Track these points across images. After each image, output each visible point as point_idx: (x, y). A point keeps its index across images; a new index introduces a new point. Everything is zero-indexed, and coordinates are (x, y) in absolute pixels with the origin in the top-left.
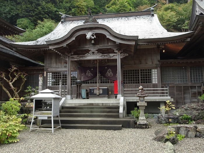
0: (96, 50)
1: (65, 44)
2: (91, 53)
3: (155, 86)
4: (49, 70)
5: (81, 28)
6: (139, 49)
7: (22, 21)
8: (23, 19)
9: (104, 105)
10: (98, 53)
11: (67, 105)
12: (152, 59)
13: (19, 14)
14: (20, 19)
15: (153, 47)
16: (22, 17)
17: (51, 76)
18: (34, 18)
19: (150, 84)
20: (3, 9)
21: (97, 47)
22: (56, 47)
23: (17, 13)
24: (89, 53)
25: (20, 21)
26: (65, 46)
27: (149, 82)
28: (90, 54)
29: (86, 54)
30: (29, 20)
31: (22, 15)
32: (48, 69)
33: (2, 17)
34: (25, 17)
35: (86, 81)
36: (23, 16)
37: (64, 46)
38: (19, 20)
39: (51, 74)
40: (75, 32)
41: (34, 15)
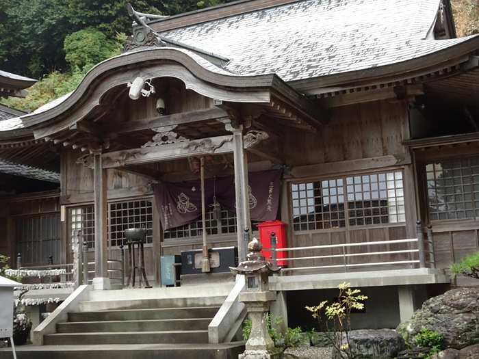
0: (174, 131)
1: (75, 122)
2: (157, 141)
3: (397, 232)
4: (73, 200)
5: (112, 67)
6: (339, 108)
7: (79, 40)
8: (82, 31)
9: (189, 302)
10: (177, 138)
11: (88, 309)
12: (382, 139)
13: (69, 18)
14: (74, 33)
15: (383, 97)
16: (80, 27)
17: (79, 219)
18: (114, 23)
19: (381, 226)
20: (22, 11)
21: (175, 119)
22: (51, 132)
23: (61, 17)
24: (153, 141)
25: (72, 41)
26: (75, 127)
27: (376, 221)
28: (154, 144)
29: (143, 145)
30: (102, 34)
31: (79, 20)
32: (70, 196)
33: (23, 34)
34: (87, 25)
35: (180, 228)
36: (81, 22)
37: (73, 128)
38: (71, 37)
39: (79, 211)
40: (97, 81)
41: (113, 13)
